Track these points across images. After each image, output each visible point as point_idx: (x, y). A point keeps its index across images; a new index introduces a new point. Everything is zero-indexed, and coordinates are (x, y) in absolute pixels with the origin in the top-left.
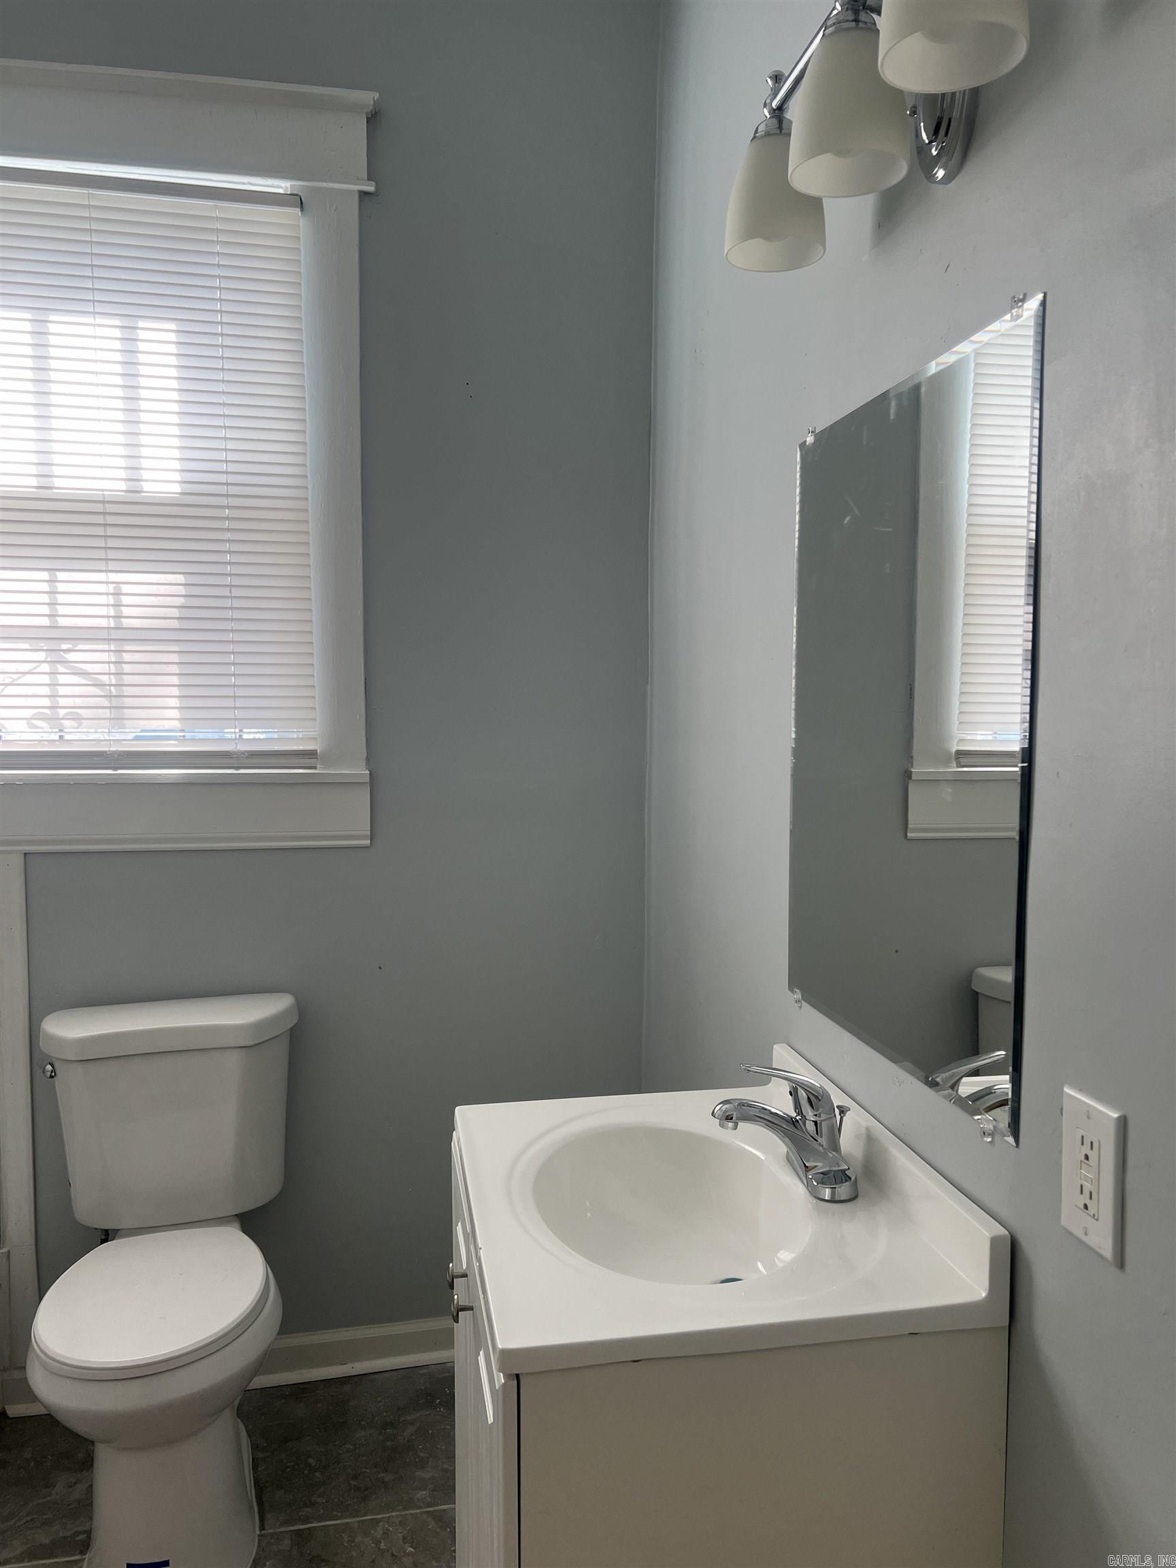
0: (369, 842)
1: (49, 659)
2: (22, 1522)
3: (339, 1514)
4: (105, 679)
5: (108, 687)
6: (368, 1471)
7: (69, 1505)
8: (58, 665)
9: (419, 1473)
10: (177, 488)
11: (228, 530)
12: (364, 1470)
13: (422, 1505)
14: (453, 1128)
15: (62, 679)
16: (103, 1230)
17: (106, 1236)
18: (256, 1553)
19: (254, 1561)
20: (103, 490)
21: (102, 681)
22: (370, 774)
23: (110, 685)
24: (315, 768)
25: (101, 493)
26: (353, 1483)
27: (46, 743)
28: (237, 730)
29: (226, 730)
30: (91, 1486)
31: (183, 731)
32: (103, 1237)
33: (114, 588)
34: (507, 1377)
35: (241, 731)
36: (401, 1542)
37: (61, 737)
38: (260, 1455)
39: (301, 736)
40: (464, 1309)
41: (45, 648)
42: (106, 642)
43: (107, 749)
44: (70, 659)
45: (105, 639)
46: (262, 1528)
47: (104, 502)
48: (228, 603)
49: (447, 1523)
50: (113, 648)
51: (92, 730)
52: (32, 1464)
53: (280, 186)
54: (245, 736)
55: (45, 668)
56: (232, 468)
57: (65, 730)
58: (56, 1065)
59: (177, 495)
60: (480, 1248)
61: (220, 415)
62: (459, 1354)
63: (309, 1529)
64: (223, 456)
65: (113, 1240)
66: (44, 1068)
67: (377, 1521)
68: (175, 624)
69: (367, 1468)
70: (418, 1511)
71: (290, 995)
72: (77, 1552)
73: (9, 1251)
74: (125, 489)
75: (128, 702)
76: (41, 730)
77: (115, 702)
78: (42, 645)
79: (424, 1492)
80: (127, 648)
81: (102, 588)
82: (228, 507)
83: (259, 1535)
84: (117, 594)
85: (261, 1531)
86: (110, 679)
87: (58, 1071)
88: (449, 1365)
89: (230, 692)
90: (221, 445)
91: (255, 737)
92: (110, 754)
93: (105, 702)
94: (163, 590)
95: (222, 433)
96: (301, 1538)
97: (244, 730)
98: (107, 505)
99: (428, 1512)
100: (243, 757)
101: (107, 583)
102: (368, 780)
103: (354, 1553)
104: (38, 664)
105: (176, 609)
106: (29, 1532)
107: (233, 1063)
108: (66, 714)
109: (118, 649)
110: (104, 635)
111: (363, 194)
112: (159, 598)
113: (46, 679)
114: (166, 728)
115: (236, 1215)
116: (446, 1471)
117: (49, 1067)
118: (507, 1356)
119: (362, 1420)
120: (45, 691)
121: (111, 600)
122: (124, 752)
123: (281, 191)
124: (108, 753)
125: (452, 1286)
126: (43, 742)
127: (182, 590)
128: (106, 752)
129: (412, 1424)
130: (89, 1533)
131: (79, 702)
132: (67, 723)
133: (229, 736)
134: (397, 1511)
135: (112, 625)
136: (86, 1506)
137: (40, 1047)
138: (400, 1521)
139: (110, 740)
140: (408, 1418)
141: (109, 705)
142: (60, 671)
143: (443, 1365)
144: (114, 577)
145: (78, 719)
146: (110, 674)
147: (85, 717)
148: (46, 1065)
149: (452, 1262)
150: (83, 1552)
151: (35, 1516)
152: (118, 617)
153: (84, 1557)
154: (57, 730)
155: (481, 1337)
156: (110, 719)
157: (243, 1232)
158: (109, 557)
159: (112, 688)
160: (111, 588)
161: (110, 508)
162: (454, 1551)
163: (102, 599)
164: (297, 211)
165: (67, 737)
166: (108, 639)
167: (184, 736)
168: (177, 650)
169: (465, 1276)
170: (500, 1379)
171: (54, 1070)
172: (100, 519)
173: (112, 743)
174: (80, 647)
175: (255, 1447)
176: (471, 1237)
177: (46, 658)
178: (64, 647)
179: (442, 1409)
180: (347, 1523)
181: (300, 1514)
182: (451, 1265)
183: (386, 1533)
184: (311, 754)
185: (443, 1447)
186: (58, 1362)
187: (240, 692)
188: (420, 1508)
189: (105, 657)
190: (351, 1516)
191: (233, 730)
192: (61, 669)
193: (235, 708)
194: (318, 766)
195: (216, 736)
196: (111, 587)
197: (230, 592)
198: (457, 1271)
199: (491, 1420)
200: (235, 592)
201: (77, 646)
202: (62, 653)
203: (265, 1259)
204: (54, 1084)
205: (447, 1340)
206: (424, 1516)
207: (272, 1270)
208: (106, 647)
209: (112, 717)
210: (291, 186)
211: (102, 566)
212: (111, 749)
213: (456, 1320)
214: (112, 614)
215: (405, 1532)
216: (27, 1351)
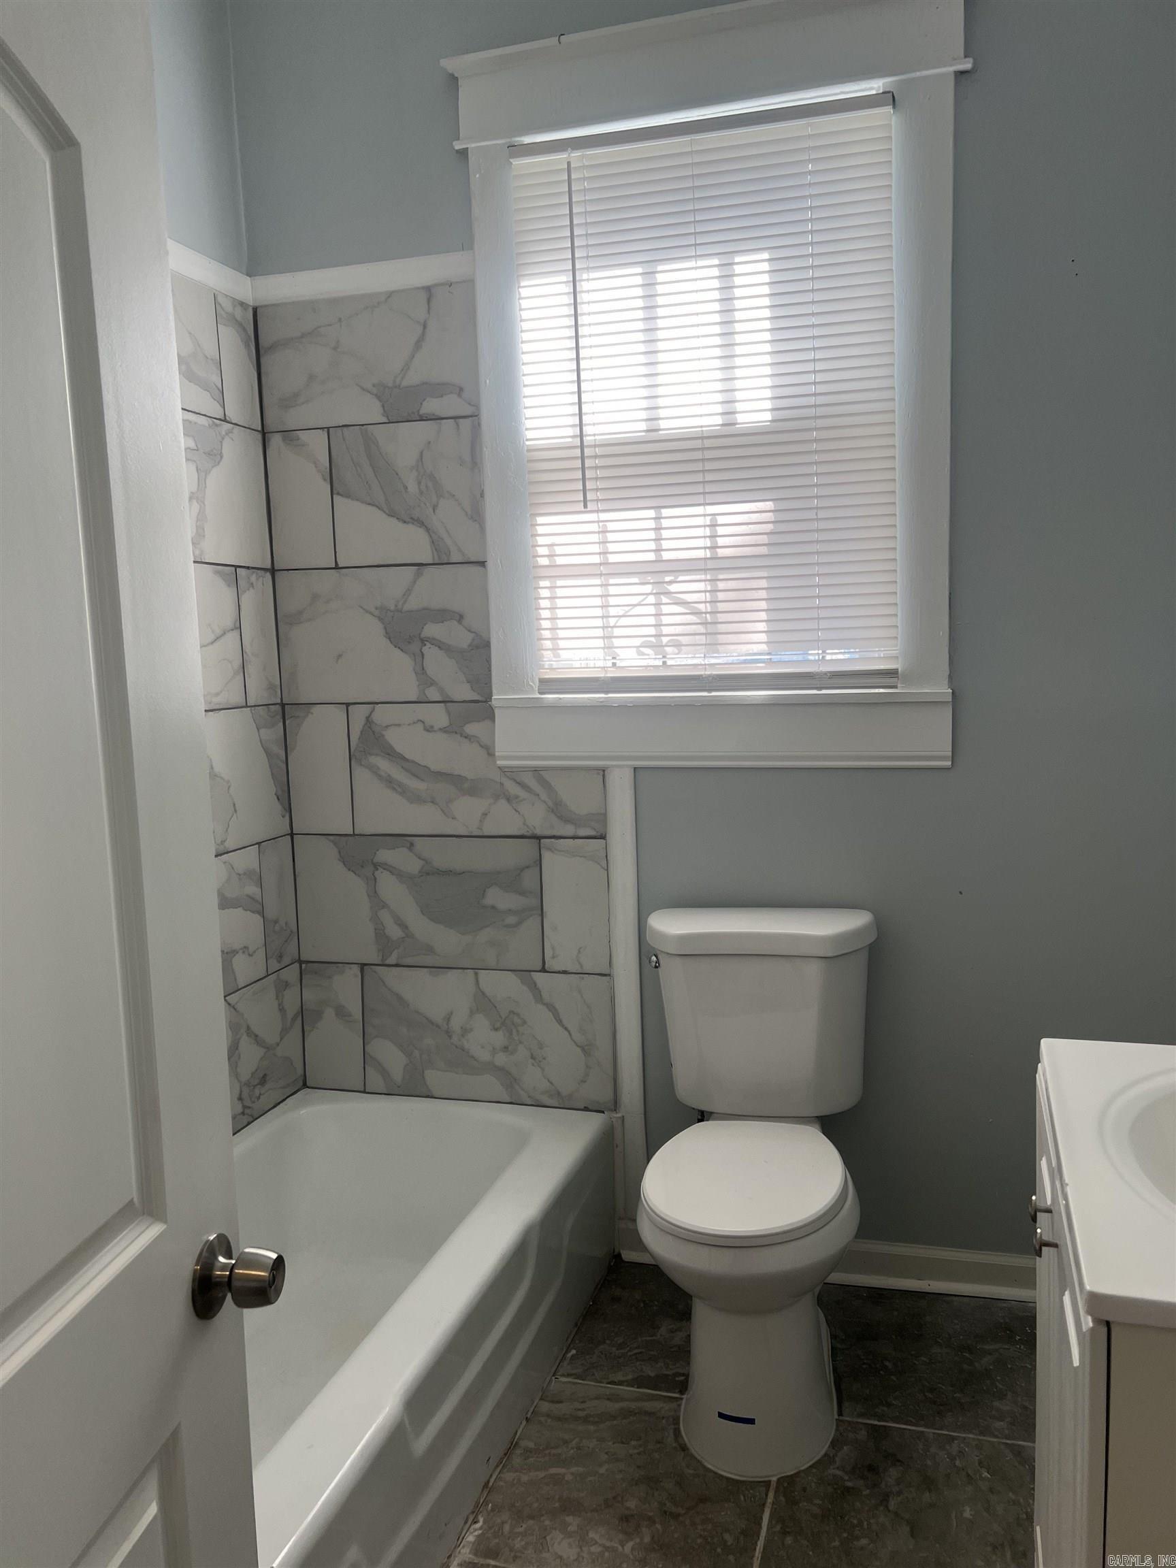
0: (950, 763)
1: (654, 591)
2: (632, 1353)
3: (914, 1421)
4: (702, 607)
5: (704, 615)
6: (944, 1387)
7: (671, 1348)
8: (662, 597)
9: (996, 1404)
10: (768, 416)
11: (816, 452)
12: (940, 1385)
13: (1000, 1436)
14: (1038, 1060)
15: (665, 609)
16: (699, 1111)
17: (702, 1116)
18: (835, 1435)
19: (831, 1443)
20: (702, 427)
21: (699, 610)
22: (953, 693)
23: (706, 613)
24: (896, 687)
25: (700, 429)
26: (930, 1395)
27: (652, 668)
28: (820, 652)
29: (810, 652)
30: (689, 1336)
31: (769, 654)
32: (700, 1117)
33: (711, 520)
34: (1097, 1321)
35: (824, 652)
36: (977, 1464)
37: (664, 663)
38: (839, 1346)
39: (882, 656)
40: (1048, 1244)
41: (652, 581)
42: (703, 572)
43: (703, 673)
44: (672, 591)
45: (701, 570)
46: (840, 1413)
47: (702, 438)
48: (815, 525)
49: (1026, 1461)
50: (709, 577)
51: (690, 656)
52: (642, 1305)
53: (873, 86)
54: (828, 657)
55: (651, 599)
56: (821, 389)
57: (668, 656)
58: (660, 957)
59: (769, 423)
60: (1067, 1185)
61: (810, 337)
62: (1042, 1296)
63: (885, 1426)
64: (812, 378)
65: (708, 1120)
66: (650, 958)
67: (953, 1438)
68: (763, 550)
69: (943, 1385)
70: (995, 1440)
71: (868, 912)
72: (677, 1391)
73: (623, 1117)
74: (721, 423)
75: (722, 628)
76: (647, 657)
77: (711, 629)
78: (650, 578)
79: (1002, 1423)
80: (721, 577)
81: (700, 521)
82: (816, 429)
83: (836, 1420)
84: (713, 525)
85: (839, 1416)
86: (706, 607)
87: (661, 962)
88: (1031, 1305)
89: (814, 614)
90: (810, 367)
91: (838, 658)
92: (705, 677)
93: (701, 629)
94: (755, 518)
95: (811, 355)
96: (877, 1433)
97: (828, 651)
98: (705, 441)
99: (1007, 1444)
100: (825, 678)
101: (705, 515)
102: (950, 699)
103: (929, 1463)
104: (645, 596)
105: (766, 536)
106: (638, 1363)
107: (813, 971)
108: (669, 641)
109: (713, 578)
110: (701, 565)
111: (960, 74)
112: (750, 526)
113: (652, 610)
114: (755, 651)
115: (817, 1117)
116: (1026, 1408)
117: (654, 958)
118: (1096, 1302)
119: (939, 1337)
120: (652, 620)
121: (708, 532)
122: (717, 675)
123: (874, 92)
124: (704, 676)
125: (1034, 1219)
126: (649, 668)
127: (770, 516)
128: (701, 675)
129: (990, 1354)
130: (687, 1376)
131: (679, 629)
132: (668, 649)
133: (811, 658)
134: (973, 1433)
135: (709, 555)
136: (683, 1352)
137: (647, 941)
138: (977, 1445)
139: (705, 664)
140: (987, 1347)
141: (705, 632)
142: (664, 602)
143: (1023, 1303)
144: (711, 509)
145: (678, 645)
146: (705, 602)
147: (684, 643)
148: (652, 956)
149: (1035, 1194)
150: (682, 1392)
151: (643, 1350)
152: (714, 547)
153: (683, 1396)
154: (661, 657)
155: (1065, 1278)
156: (706, 645)
157: (824, 1134)
158: (707, 491)
159: (708, 615)
160: (708, 520)
161: (707, 443)
162: (1033, 1489)
163: (700, 532)
164: (889, 109)
165: (669, 662)
166: (704, 569)
167: (771, 659)
168: (766, 575)
169: (1049, 1211)
170: (1088, 1322)
171: (658, 962)
172: (698, 455)
173: (707, 667)
174: (681, 578)
175: (833, 1337)
176: (1057, 1172)
177: (653, 590)
178: (667, 579)
179: (1022, 1347)
180: (922, 1432)
181: (877, 1410)
182: (1034, 1198)
183: (961, 1453)
184: (893, 673)
185: (1023, 1385)
186: (662, 1218)
187: (823, 613)
188: (996, 1437)
189: (701, 586)
190: (926, 1426)
191: (816, 652)
192: (664, 599)
193: (819, 629)
194: (899, 685)
195: (800, 658)
196: (708, 518)
197: (816, 514)
198: (1041, 1205)
199: (1076, 1363)
200: (822, 514)
201: (677, 578)
202: (665, 585)
203: (844, 1163)
204: (658, 972)
205: (1028, 1278)
206: (1002, 1447)
207: (851, 1176)
208: (703, 577)
209: (708, 642)
210: (883, 84)
211: (700, 499)
212: (706, 673)
213: (1039, 1254)
214: (709, 545)
215: (981, 1456)
216: (637, 1206)
